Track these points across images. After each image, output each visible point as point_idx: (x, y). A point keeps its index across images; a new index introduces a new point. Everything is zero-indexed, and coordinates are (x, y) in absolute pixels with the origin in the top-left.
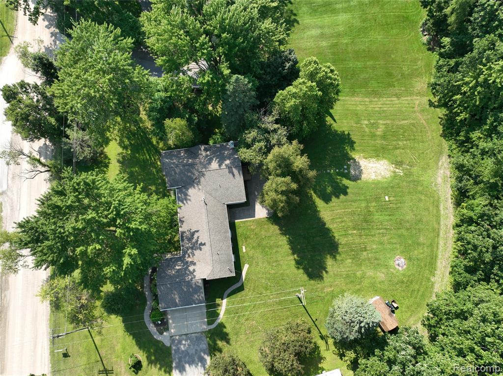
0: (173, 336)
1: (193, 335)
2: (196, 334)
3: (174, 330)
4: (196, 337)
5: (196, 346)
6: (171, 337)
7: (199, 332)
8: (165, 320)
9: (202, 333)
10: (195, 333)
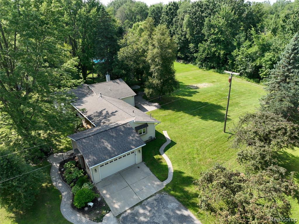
0: (120, 215)
1: (149, 200)
2: (154, 197)
3: (119, 204)
4: (155, 200)
5: (163, 210)
6: (118, 217)
7: (156, 193)
8: (99, 199)
9: (160, 192)
10: (151, 196)
